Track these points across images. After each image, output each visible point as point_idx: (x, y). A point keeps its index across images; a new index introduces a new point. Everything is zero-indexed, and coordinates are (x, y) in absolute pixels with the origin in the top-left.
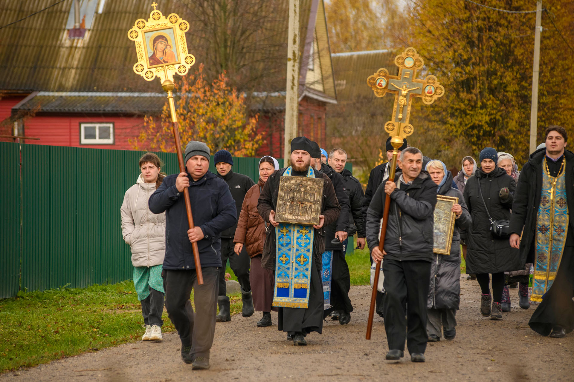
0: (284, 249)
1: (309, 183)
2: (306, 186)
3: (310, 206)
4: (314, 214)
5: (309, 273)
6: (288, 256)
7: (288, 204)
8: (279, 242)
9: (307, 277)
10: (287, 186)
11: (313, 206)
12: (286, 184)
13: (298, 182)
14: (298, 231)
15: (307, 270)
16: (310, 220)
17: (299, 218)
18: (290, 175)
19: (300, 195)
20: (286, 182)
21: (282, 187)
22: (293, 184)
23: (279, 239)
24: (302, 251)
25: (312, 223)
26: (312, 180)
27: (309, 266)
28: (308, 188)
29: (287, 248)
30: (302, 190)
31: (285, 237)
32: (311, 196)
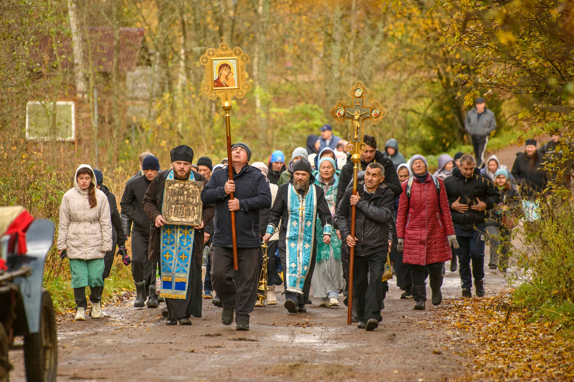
0: (169, 247)
1: (191, 186)
2: (189, 190)
3: (193, 209)
4: (196, 216)
5: (188, 269)
6: (171, 253)
7: (173, 206)
8: (163, 241)
9: (186, 272)
10: (171, 189)
11: (195, 208)
12: (170, 187)
13: (182, 185)
14: (181, 232)
15: (187, 266)
16: (193, 222)
17: (184, 220)
18: (173, 179)
19: (184, 198)
20: (170, 185)
21: (168, 190)
22: (177, 187)
23: (164, 238)
24: (184, 249)
25: (195, 224)
26: (193, 183)
27: (189, 263)
28: (190, 191)
29: (171, 246)
30: (185, 193)
31: (169, 237)
32: (193, 198)
